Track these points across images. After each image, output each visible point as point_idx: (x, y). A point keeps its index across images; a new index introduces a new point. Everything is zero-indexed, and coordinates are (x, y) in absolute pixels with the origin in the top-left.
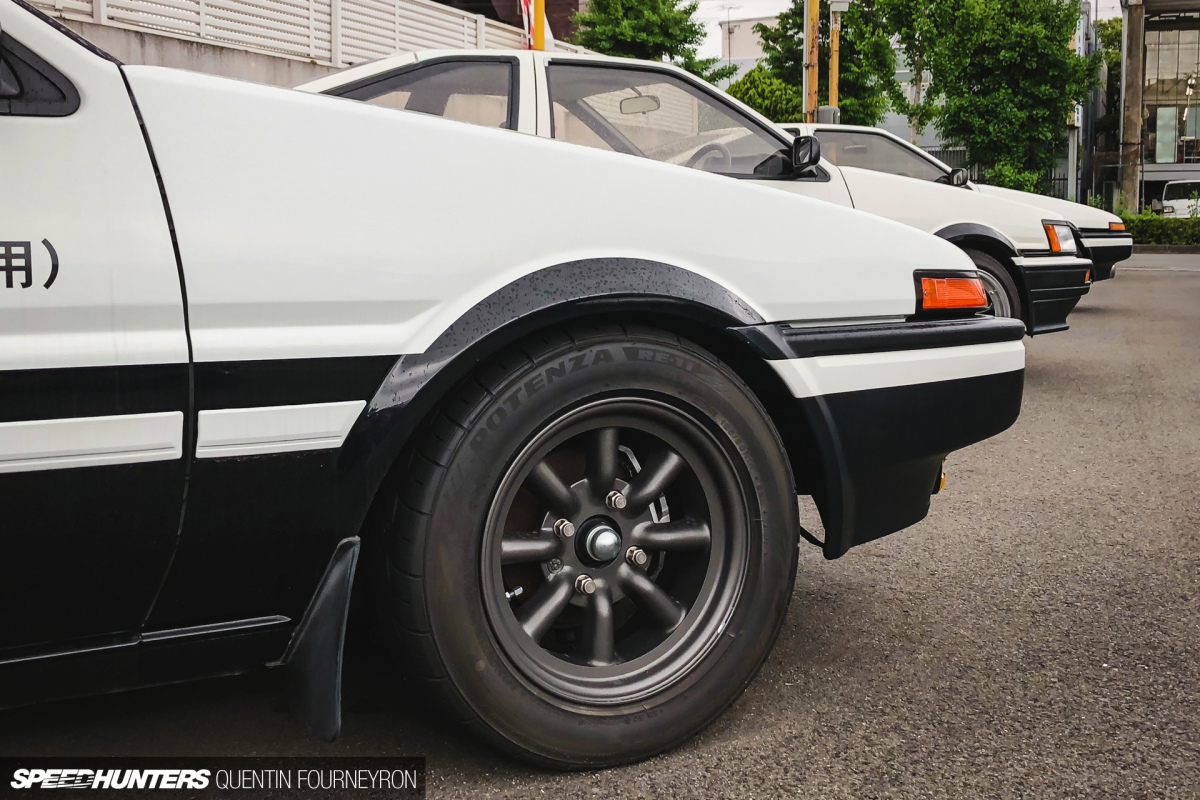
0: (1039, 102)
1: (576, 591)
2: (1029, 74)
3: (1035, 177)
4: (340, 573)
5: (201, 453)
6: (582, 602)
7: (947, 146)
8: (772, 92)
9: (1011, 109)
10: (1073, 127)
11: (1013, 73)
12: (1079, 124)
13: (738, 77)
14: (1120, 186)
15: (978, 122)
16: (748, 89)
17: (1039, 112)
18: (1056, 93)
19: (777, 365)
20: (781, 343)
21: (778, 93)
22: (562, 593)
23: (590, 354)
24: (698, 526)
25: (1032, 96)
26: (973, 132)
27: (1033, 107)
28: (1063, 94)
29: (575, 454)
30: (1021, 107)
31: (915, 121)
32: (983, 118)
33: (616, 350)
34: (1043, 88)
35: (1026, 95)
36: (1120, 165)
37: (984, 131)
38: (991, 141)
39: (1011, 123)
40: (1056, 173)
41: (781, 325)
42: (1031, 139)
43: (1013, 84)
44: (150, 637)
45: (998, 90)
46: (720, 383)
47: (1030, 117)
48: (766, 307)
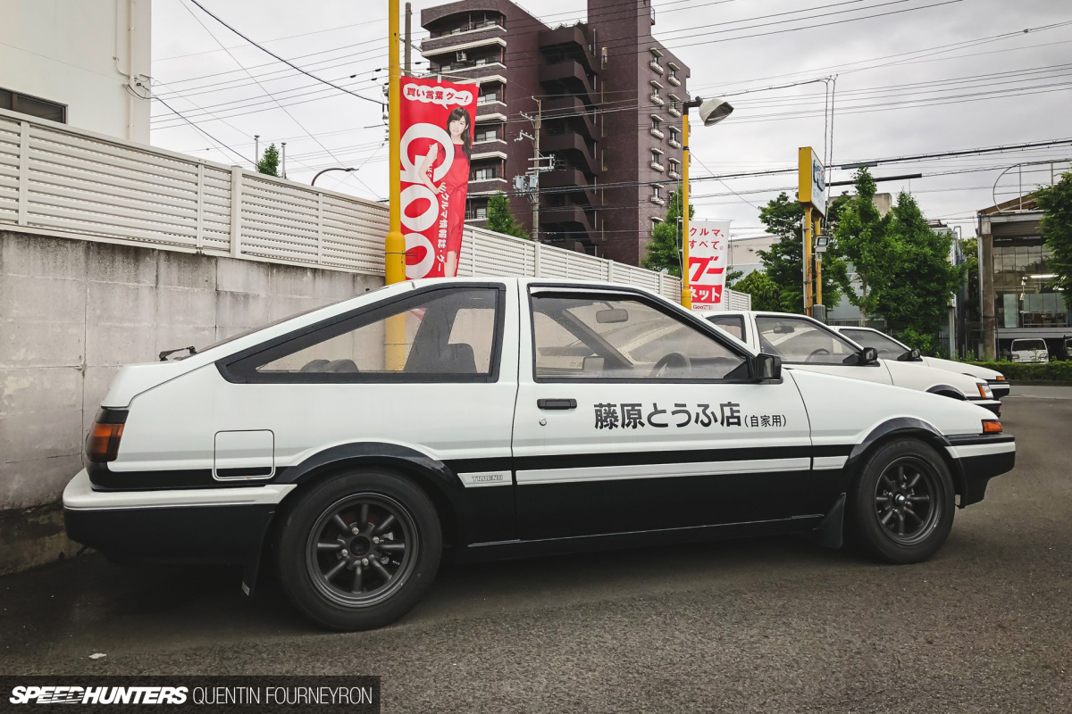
0: (929, 293)
1: (894, 513)
2: (923, 277)
3: (930, 337)
4: (841, 501)
5: (814, 468)
6: (895, 516)
7: (873, 319)
8: (764, 286)
9: (914, 298)
10: (951, 307)
11: (912, 276)
12: (955, 305)
13: (743, 278)
14: (982, 341)
15: (893, 305)
16: (749, 285)
17: (930, 299)
18: (940, 288)
19: (948, 448)
20: (948, 441)
21: (767, 287)
22: (891, 513)
23: (899, 444)
24: (925, 495)
25: (925, 289)
26: (890, 311)
27: (927, 295)
28: (944, 288)
29: (893, 473)
30: (919, 296)
31: (864, 310)
32: (895, 302)
33: (906, 443)
34: (932, 284)
35: (922, 289)
36: (983, 329)
37: (897, 310)
38: (902, 316)
39: (913, 305)
40: (942, 334)
41: (946, 436)
42: (926, 314)
43: (913, 282)
44: (794, 517)
45: (904, 286)
46: (933, 454)
47: (925, 302)
48: (943, 431)
